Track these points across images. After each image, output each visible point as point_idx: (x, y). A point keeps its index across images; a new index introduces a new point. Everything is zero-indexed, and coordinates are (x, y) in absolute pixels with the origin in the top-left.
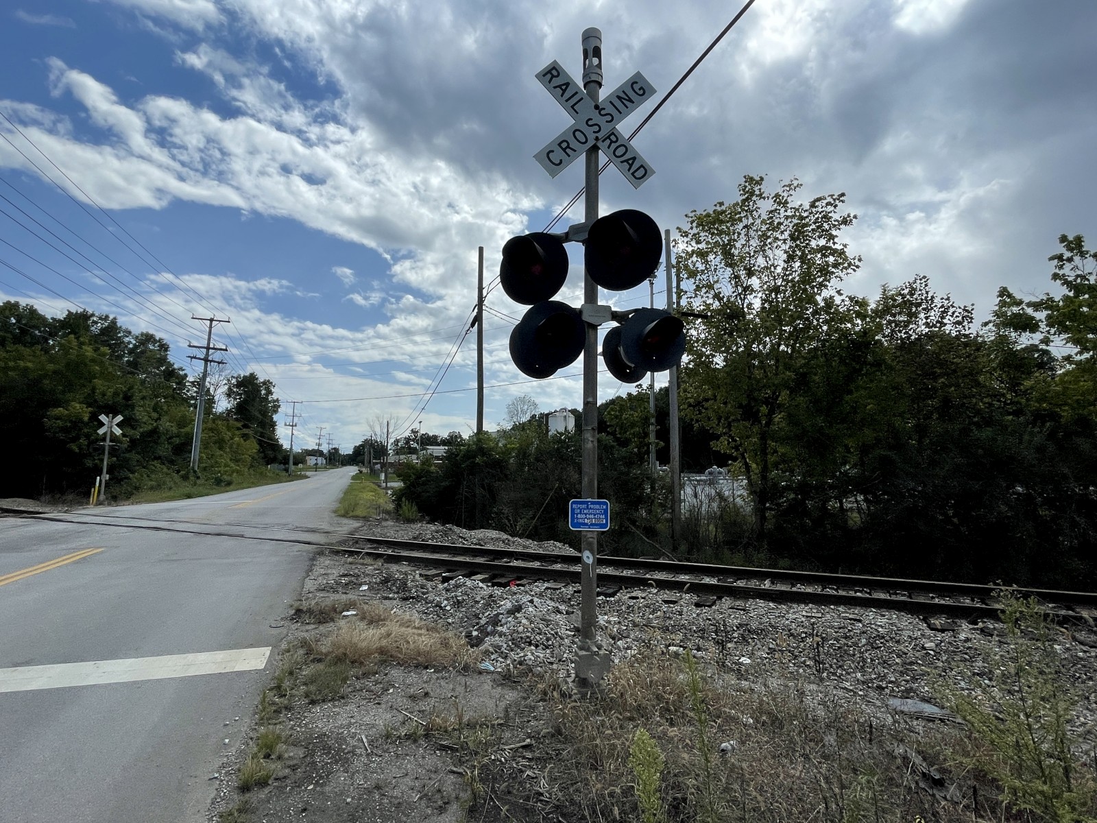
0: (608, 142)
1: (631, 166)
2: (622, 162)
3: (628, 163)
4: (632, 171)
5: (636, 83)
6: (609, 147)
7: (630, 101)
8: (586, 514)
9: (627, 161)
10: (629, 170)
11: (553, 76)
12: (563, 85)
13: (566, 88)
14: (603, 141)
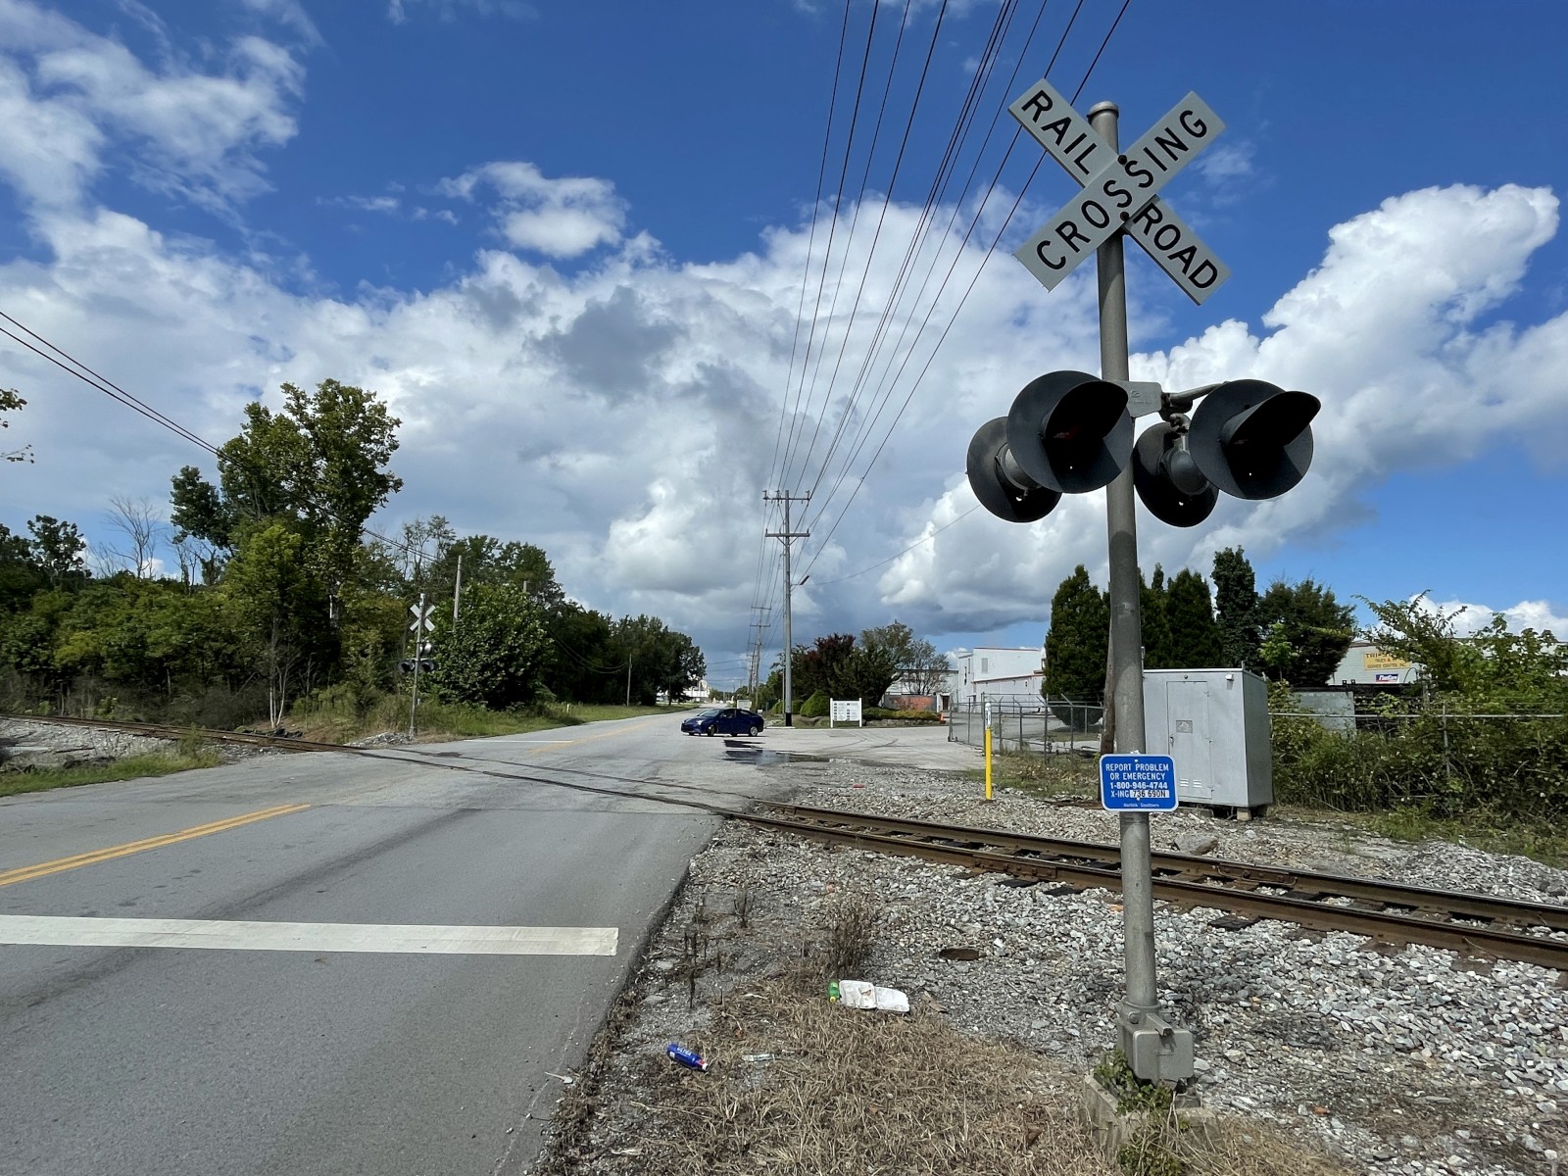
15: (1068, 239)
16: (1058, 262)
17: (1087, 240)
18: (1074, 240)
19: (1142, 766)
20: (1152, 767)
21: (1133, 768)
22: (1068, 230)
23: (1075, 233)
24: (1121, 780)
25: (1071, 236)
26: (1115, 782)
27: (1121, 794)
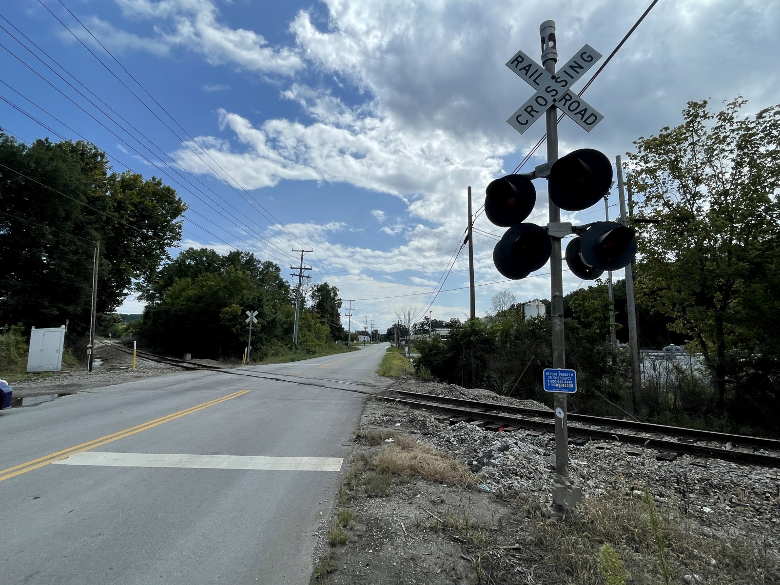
0: (564, 101)
1: (583, 115)
2: (575, 114)
3: (581, 114)
4: (584, 119)
5: (585, 53)
6: (564, 105)
7: (581, 67)
8: (557, 380)
9: (580, 113)
10: (582, 119)
11: (519, 62)
12: (527, 66)
13: (529, 69)
14: (559, 101)
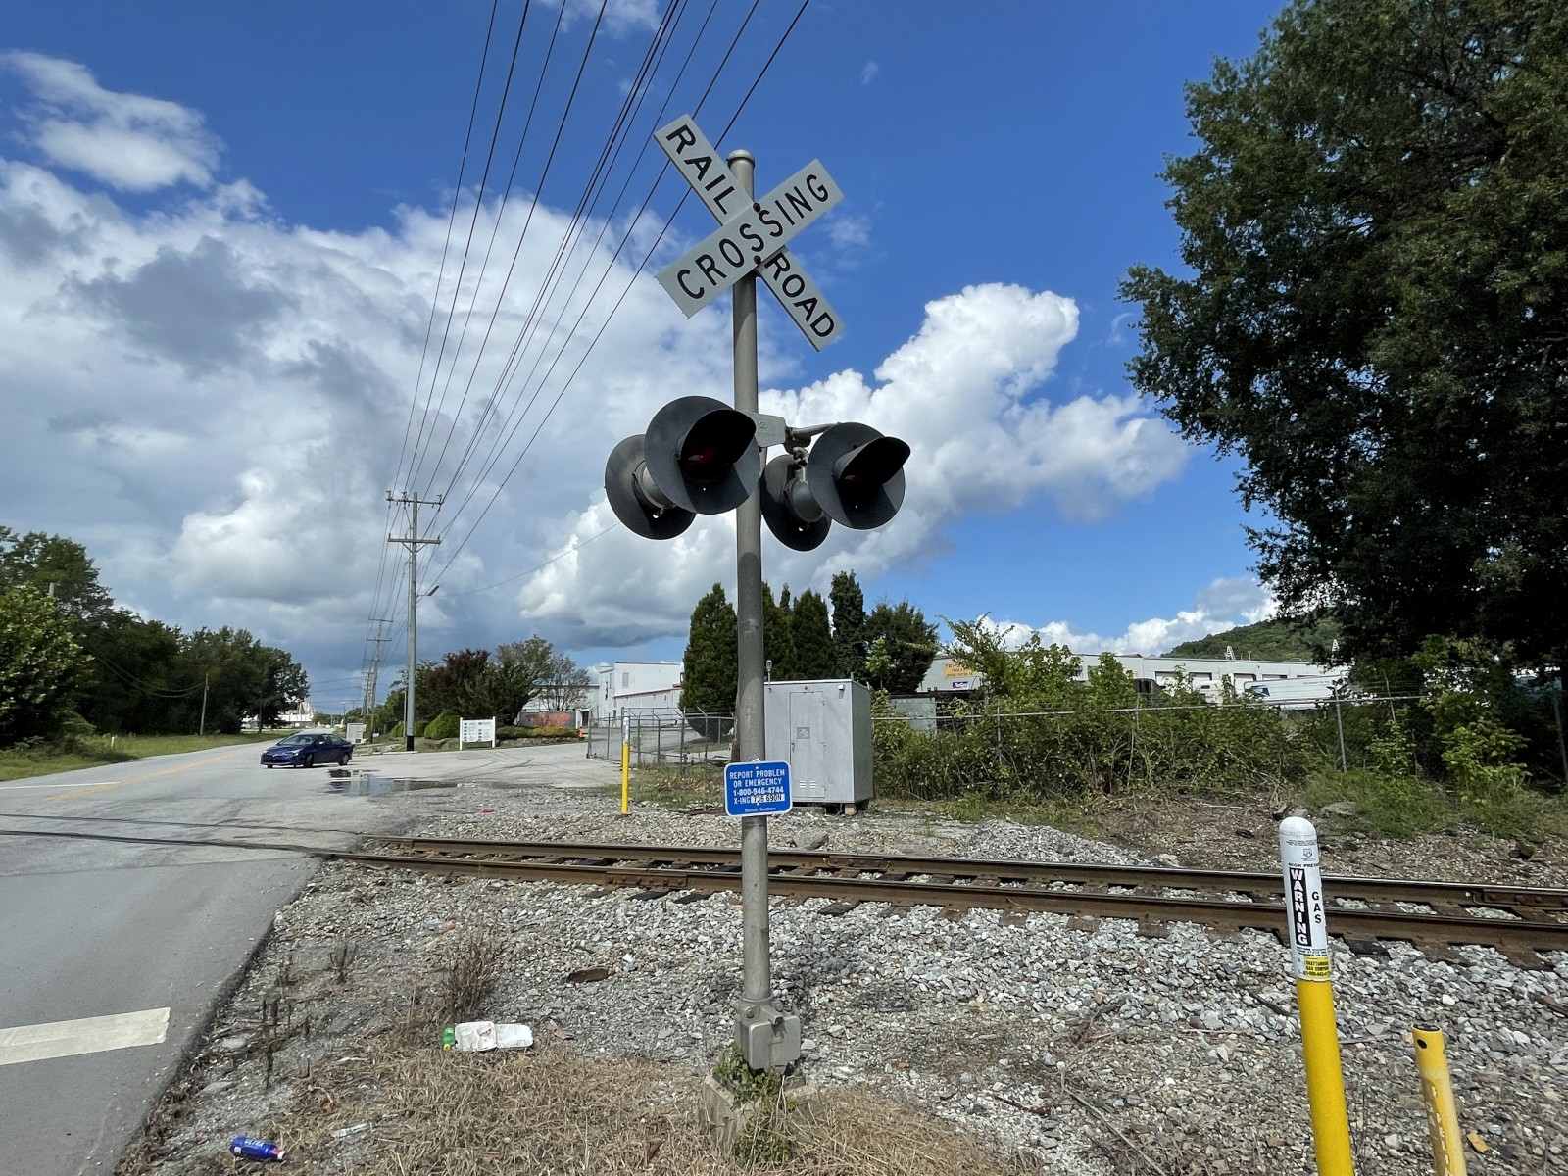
15: (706, 272)
16: (697, 292)
17: (724, 276)
18: (712, 273)
19: (761, 773)
20: (770, 773)
21: (754, 774)
22: (706, 263)
23: (712, 267)
24: (743, 787)
25: (710, 269)
26: (738, 789)
27: (744, 800)
